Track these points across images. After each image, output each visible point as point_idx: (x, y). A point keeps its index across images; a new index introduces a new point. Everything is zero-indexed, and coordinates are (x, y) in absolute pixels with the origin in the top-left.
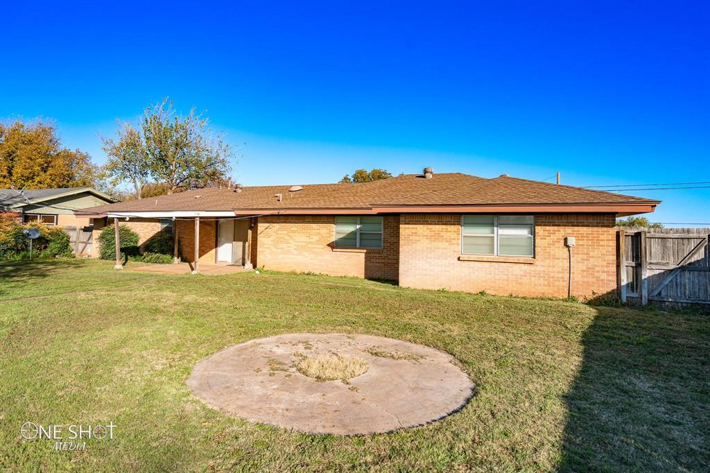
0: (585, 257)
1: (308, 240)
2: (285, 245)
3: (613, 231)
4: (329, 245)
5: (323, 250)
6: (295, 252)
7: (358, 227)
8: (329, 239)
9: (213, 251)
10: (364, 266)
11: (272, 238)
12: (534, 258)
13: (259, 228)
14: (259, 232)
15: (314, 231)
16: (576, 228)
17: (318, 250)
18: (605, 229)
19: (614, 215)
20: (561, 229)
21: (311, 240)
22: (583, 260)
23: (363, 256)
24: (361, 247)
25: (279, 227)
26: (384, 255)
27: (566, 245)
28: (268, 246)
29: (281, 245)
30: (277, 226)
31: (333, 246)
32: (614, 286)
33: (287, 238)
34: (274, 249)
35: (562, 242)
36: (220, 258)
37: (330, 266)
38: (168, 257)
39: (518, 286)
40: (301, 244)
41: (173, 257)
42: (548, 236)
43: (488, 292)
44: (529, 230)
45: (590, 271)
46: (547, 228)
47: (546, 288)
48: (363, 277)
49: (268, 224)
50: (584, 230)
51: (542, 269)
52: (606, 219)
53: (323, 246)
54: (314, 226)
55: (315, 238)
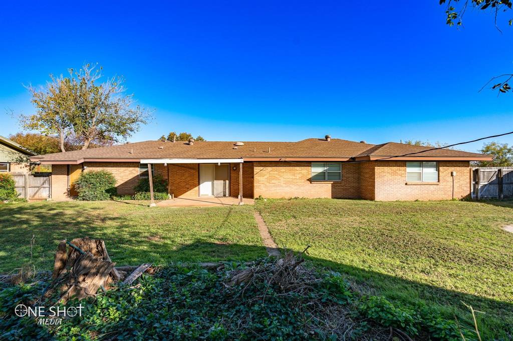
0: (459, 180)
1: (294, 177)
2: (276, 181)
3: (468, 168)
4: (308, 180)
5: (304, 183)
6: (284, 185)
7: (326, 168)
8: (308, 176)
9: (197, 188)
10: (331, 191)
11: (266, 177)
12: (439, 181)
13: (255, 170)
14: (255, 173)
15: (297, 172)
16: (455, 168)
17: (301, 183)
18: (466, 168)
19: (469, 161)
20: (450, 168)
21: (295, 177)
22: (458, 182)
23: (330, 185)
24: (329, 180)
25: (271, 169)
26: (343, 184)
27: (452, 175)
28: (263, 182)
29: (273, 181)
30: (269, 169)
31: (311, 180)
32: (469, 193)
33: (278, 176)
34: (268, 184)
35: (450, 174)
36: (201, 193)
37: (309, 193)
38: (164, 194)
39: (433, 196)
40: (288, 180)
41: (167, 194)
42: (445, 171)
43: (420, 200)
44: (435, 169)
45: (460, 186)
46: (444, 168)
47: (444, 196)
48: (331, 198)
49: (263, 168)
50: (458, 168)
51: (442, 187)
52: (466, 163)
53: (303, 181)
54: (298, 168)
55: (298, 176)
